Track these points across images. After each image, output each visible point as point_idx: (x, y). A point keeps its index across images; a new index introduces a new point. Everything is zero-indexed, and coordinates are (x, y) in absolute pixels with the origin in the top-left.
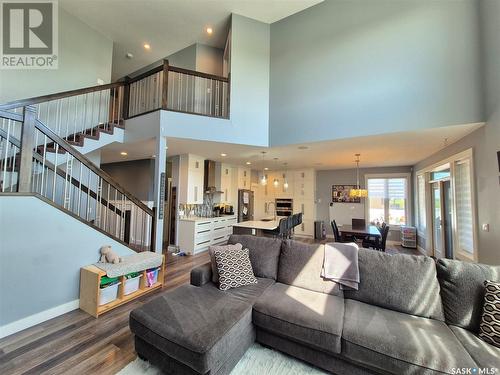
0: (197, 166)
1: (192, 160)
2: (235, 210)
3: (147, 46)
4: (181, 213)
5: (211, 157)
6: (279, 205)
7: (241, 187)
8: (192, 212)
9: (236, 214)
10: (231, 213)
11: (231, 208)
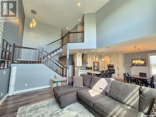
0: (80, 56)
1: (78, 54)
2: (93, 68)
3: (67, 28)
4: (76, 68)
5: (84, 53)
6: (109, 67)
7: (94, 61)
8: (79, 68)
9: (93, 69)
10: (91, 69)
11: (91, 67)
